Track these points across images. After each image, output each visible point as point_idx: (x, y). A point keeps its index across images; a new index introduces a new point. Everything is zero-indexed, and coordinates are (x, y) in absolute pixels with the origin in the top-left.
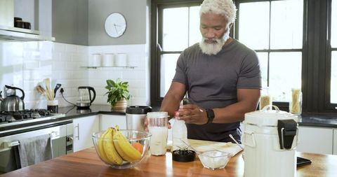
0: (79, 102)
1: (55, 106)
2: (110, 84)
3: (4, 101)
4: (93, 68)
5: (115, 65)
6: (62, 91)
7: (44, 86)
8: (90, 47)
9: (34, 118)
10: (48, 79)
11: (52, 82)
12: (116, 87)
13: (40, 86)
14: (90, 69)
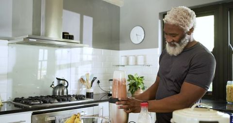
0: (109, 90)
1: (91, 93)
2: (131, 77)
3: (55, 88)
4: (122, 66)
5: (136, 64)
6: (99, 82)
7: (85, 79)
8: (120, 51)
9: (70, 101)
10: (88, 74)
11: (91, 76)
12: (135, 80)
13: (82, 79)
14: (120, 67)
